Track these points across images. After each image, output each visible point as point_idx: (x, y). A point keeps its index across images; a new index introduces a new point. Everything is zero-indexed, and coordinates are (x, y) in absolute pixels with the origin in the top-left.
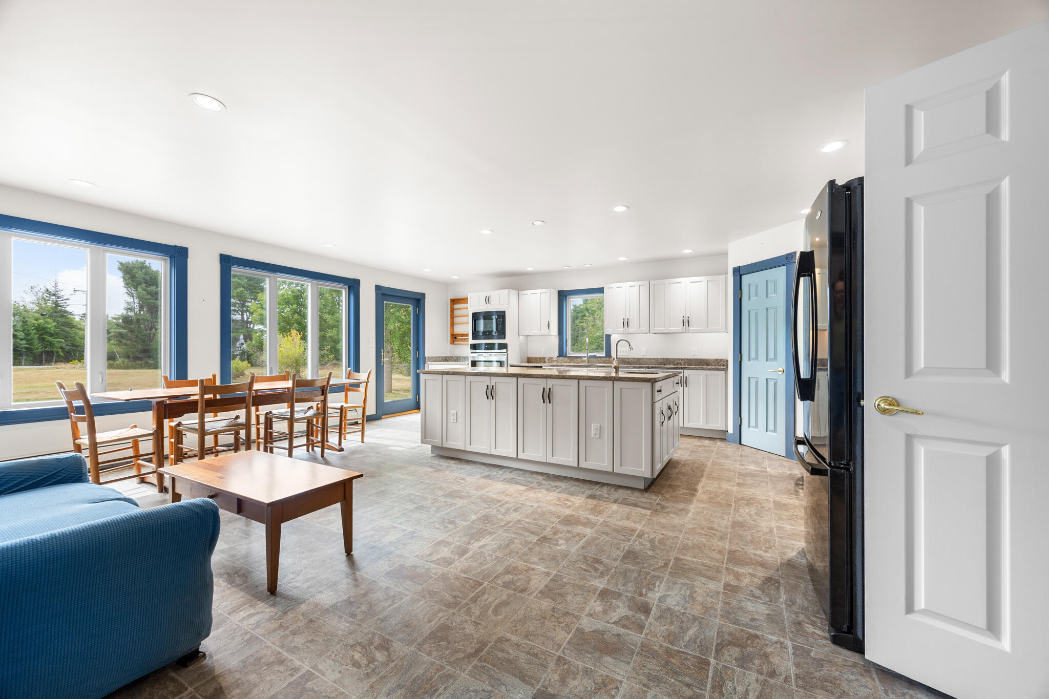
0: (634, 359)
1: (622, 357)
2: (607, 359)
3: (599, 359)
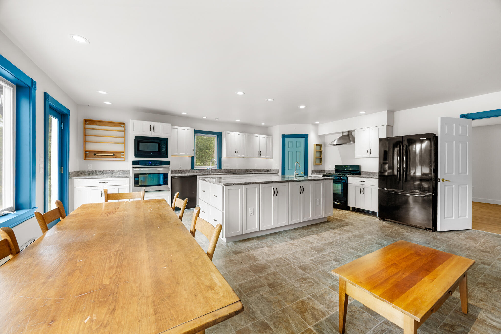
0: (233, 169)
1: (227, 169)
2: (220, 170)
3: (216, 170)
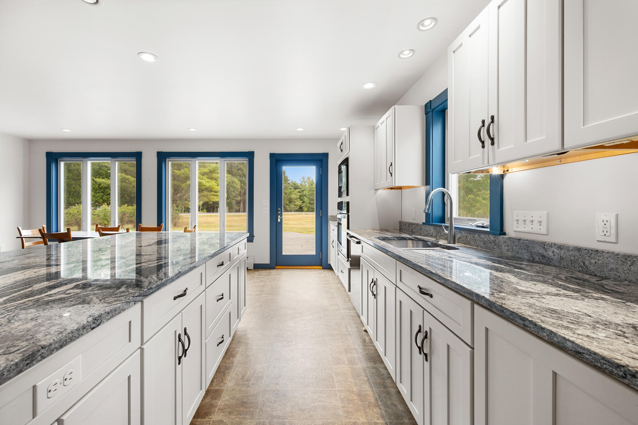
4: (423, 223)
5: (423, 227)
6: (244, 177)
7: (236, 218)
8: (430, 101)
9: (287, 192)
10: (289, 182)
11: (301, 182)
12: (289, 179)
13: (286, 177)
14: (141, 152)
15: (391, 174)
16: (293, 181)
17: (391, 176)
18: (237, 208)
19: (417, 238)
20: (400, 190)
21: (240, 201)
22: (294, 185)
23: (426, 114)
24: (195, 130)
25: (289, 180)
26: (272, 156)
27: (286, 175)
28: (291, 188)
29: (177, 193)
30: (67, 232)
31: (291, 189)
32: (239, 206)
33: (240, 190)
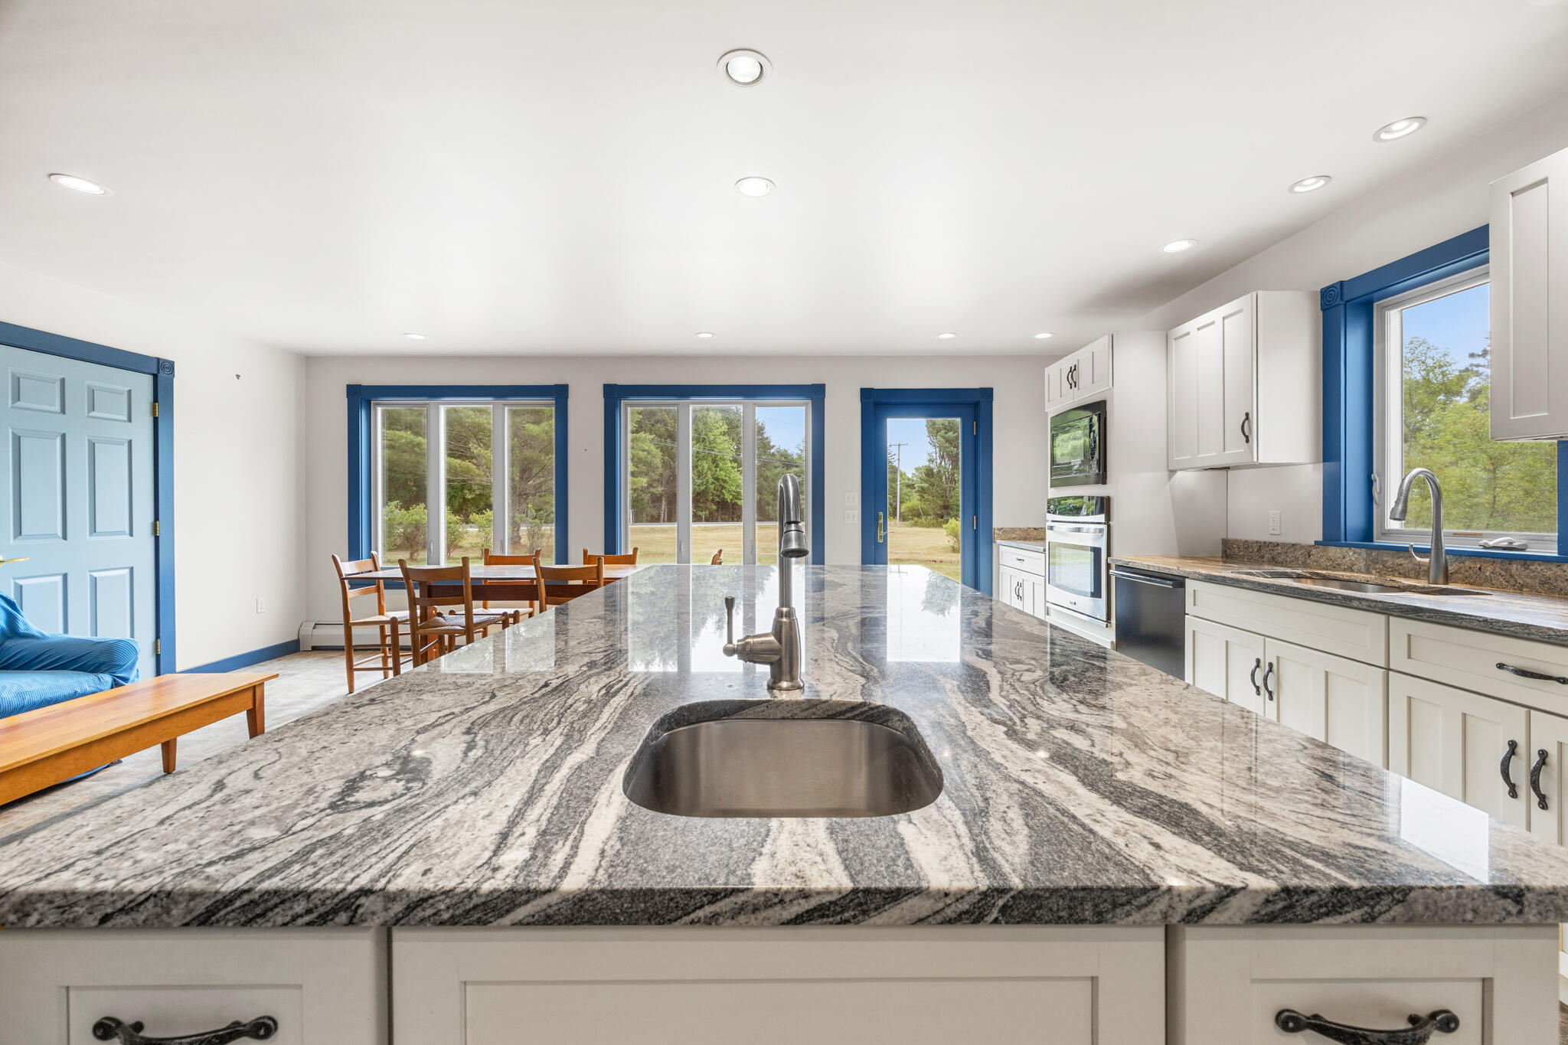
4: (1317, 543)
5: (1314, 551)
6: (668, 440)
7: (657, 535)
8: (1342, 283)
9: (768, 473)
10: (772, 451)
11: (799, 452)
12: (772, 444)
13: (767, 438)
14: (567, 385)
15: (1247, 437)
16: (781, 448)
17: (1247, 441)
18: (654, 512)
19: (1317, 574)
20: (1224, 472)
21: (661, 496)
22: (783, 459)
23: (1324, 310)
24: (710, 335)
25: (774, 446)
26: (866, 394)
27: (765, 436)
28: (778, 464)
29: (527, 478)
30: (461, 565)
31: (776, 468)
32: (659, 508)
33: (660, 470)
